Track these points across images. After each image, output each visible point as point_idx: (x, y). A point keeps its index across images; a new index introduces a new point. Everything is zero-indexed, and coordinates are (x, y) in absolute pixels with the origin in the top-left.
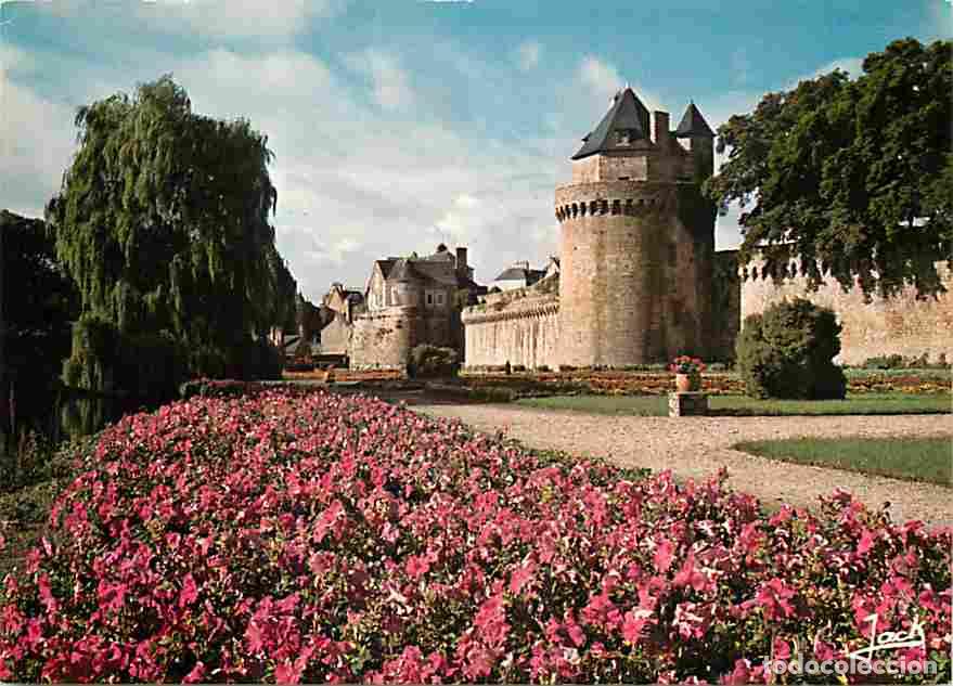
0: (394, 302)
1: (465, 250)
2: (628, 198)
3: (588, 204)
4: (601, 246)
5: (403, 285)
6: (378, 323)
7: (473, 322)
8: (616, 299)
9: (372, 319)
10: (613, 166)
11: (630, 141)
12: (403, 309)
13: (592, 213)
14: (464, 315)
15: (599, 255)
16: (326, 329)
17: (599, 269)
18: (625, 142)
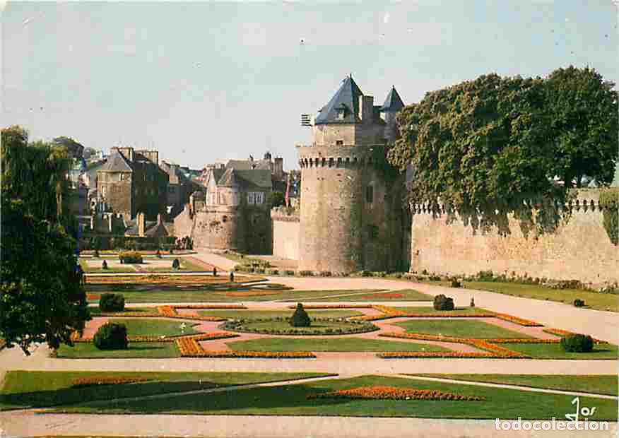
0: (222, 201)
1: (281, 159)
2: (339, 157)
3: (313, 160)
4: (321, 187)
5: (229, 189)
6: (211, 216)
7: (278, 219)
8: (331, 224)
9: (207, 212)
10: (333, 133)
11: (344, 117)
12: (228, 208)
13: (317, 165)
14: (273, 213)
15: (321, 195)
16: (177, 217)
17: (320, 204)
18: (341, 116)
